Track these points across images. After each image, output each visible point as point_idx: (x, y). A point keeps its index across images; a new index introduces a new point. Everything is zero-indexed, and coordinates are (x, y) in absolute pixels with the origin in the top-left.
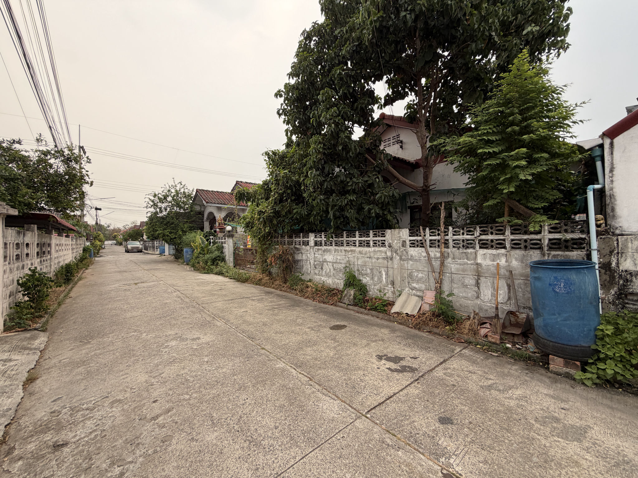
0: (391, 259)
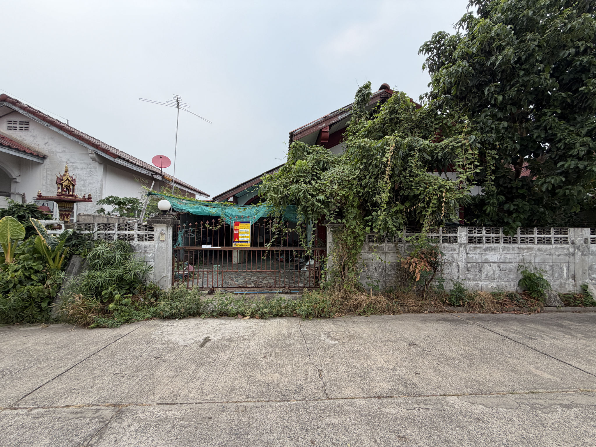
0: (573, 255)
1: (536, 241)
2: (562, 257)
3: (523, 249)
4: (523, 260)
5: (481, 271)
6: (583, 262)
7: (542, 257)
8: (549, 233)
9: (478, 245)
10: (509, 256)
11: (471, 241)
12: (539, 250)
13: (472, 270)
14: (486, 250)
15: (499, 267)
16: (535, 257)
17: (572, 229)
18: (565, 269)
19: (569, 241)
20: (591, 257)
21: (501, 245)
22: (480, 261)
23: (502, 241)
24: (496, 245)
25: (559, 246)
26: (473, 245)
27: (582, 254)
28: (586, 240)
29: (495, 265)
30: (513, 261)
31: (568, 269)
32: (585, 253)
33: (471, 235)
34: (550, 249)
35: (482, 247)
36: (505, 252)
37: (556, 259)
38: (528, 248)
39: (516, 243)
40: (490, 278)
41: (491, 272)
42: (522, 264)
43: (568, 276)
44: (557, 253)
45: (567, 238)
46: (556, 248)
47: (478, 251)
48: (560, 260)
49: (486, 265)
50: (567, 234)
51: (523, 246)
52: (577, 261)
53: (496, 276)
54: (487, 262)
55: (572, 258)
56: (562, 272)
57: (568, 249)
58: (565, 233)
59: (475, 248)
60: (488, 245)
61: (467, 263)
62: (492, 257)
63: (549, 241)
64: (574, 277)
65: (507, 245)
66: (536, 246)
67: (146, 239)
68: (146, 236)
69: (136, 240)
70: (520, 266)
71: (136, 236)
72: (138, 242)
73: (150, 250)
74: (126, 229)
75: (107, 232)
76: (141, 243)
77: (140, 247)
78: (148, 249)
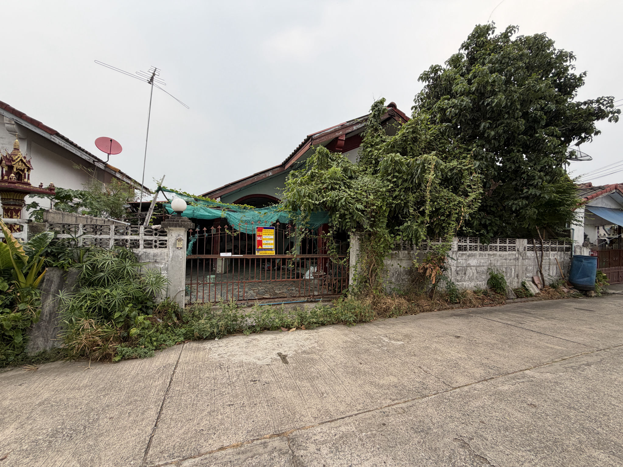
0: (518, 259)
1: (498, 249)
2: (512, 261)
3: (491, 255)
4: (491, 264)
5: (465, 274)
6: (523, 265)
7: (501, 261)
8: (505, 243)
9: (464, 252)
10: (482, 261)
11: (460, 248)
12: (500, 256)
13: (460, 273)
14: (469, 256)
15: (476, 269)
16: (497, 261)
17: (518, 240)
18: (513, 270)
19: (516, 249)
20: (527, 261)
21: (477, 252)
22: (465, 265)
23: (479, 249)
24: (475, 252)
25: (511, 252)
26: (461, 252)
27: (523, 259)
28: (525, 247)
29: (474, 268)
30: (485, 264)
31: (515, 270)
32: (524, 258)
33: (460, 244)
34: (506, 255)
35: (466, 254)
36: (480, 258)
37: (509, 262)
38: (494, 255)
39: (487, 250)
40: (471, 280)
41: (472, 274)
42: (489, 267)
43: (514, 276)
44: (509, 258)
45: (515, 246)
46: (509, 254)
47: (464, 257)
48: (511, 263)
49: (469, 268)
50: (515, 244)
51: (491, 253)
52: (520, 264)
53: (475, 277)
54: (469, 266)
55: (517, 261)
56: (512, 273)
57: (515, 255)
58: (514, 243)
59: (462, 254)
60: (470, 252)
61: (457, 267)
62: (473, 262)
63: (505, 250)
64: (518, 276)
65: (482, 252)
66: (499, 253)
67: (156, 246)
68: (156, 242)
69: (141, 246)
70: (489, 269)
71: (141, 243)
72: (145, 250)
73: (162, 259)
74: (127, 234)
75: (98, 236)
76: (149, 250)
77: (147, 255)
78: (159, 258)
